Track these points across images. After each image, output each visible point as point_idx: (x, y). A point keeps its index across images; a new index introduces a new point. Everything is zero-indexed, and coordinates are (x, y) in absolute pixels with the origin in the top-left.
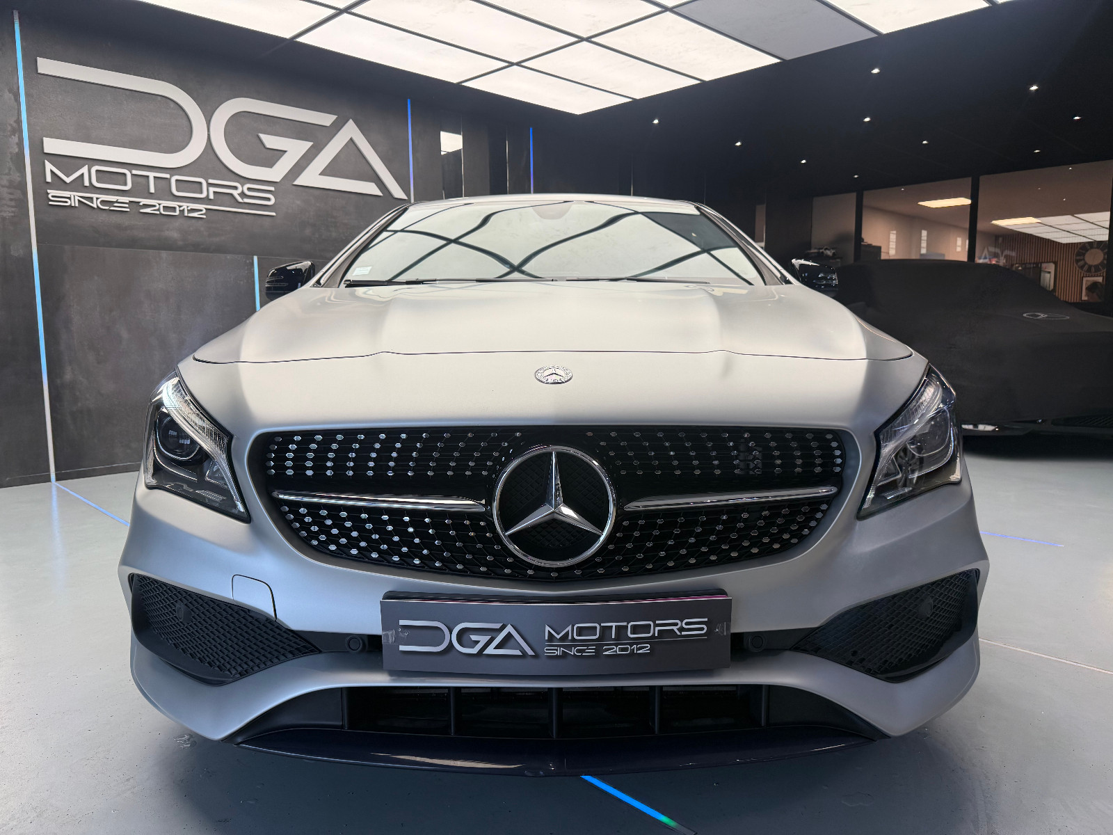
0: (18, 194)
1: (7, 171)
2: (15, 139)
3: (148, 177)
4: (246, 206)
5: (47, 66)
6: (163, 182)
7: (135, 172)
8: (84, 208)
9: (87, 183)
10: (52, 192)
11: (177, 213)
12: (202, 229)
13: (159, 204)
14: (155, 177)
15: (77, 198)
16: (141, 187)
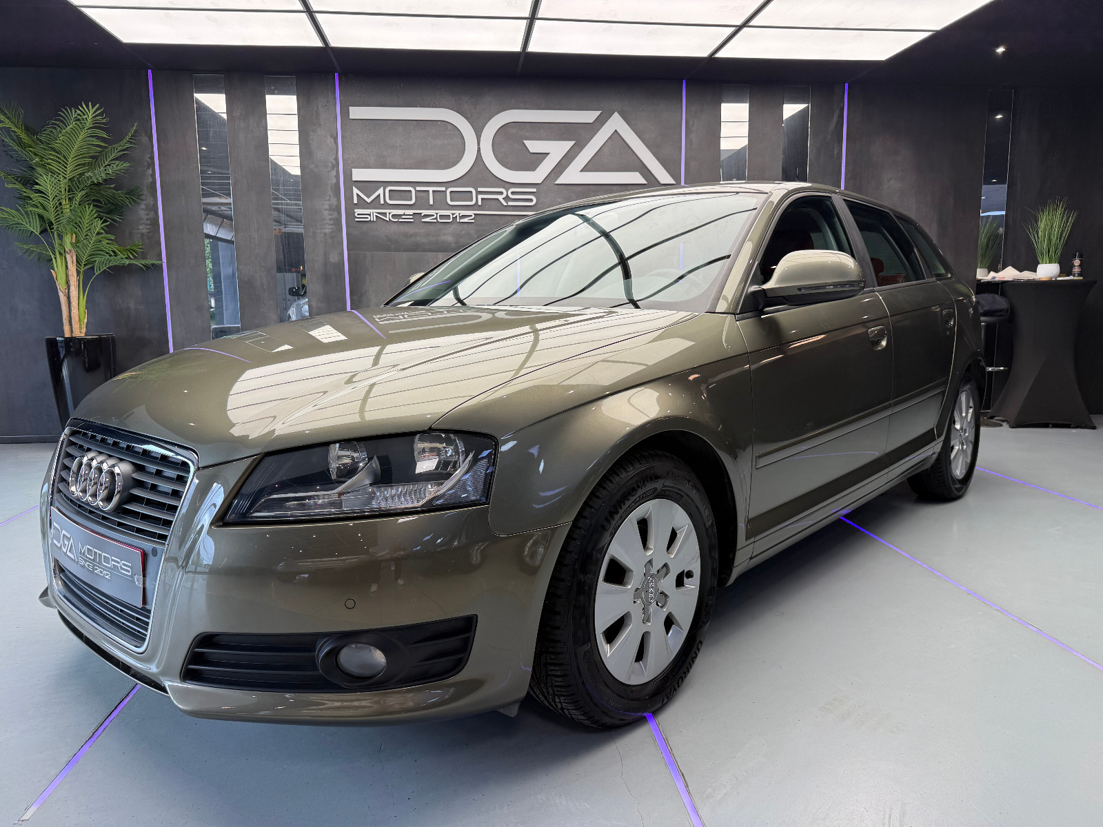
0: (335, 215)
1: (328, 198)
2: (334, 173)
3: (428, 191)
4: (511, 208)
5: (357, 112)
6: (442, 195)
7: (418, 189)
8: (380, 222)
9: (382, 202)
10: (358, 211)
11: (451, 220)
12: (472, 232)
13: (437, 214)
14: (434, 191)
15: (375, 214)
16: (422, 201)
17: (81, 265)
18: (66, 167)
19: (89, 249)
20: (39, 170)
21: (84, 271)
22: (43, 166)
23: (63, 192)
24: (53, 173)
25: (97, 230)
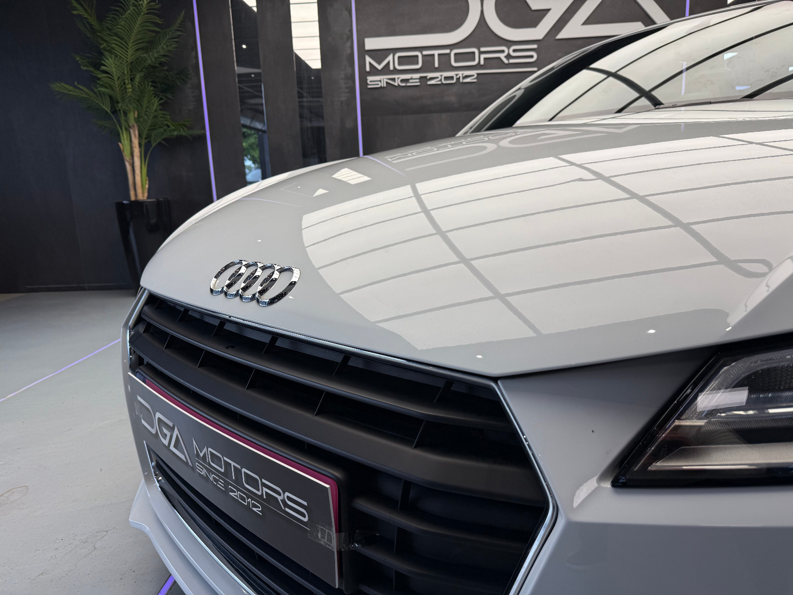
0: (350, 84)
1: (344, 68)
2: (349, 44)
3: (433, 55)
4: (512, 66)
6: (445, 57)
7: (425, 53)
8: (390, 87)
9: (391, 68)
10: (370, 78)
11: (454, 81)
12: (474, 91)
13: (441, 76)
14: (439, 55)
17: (142, 139)
18: (127, 52)
19: (149, 124)
20: (106, 53)
21: (146, 144)
22: (110, 52)
23: (126, 73)
24: (116, 56)
25: (155, 106)
